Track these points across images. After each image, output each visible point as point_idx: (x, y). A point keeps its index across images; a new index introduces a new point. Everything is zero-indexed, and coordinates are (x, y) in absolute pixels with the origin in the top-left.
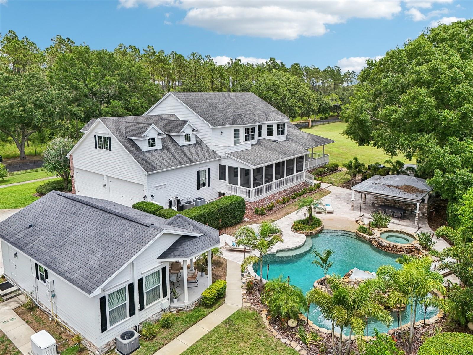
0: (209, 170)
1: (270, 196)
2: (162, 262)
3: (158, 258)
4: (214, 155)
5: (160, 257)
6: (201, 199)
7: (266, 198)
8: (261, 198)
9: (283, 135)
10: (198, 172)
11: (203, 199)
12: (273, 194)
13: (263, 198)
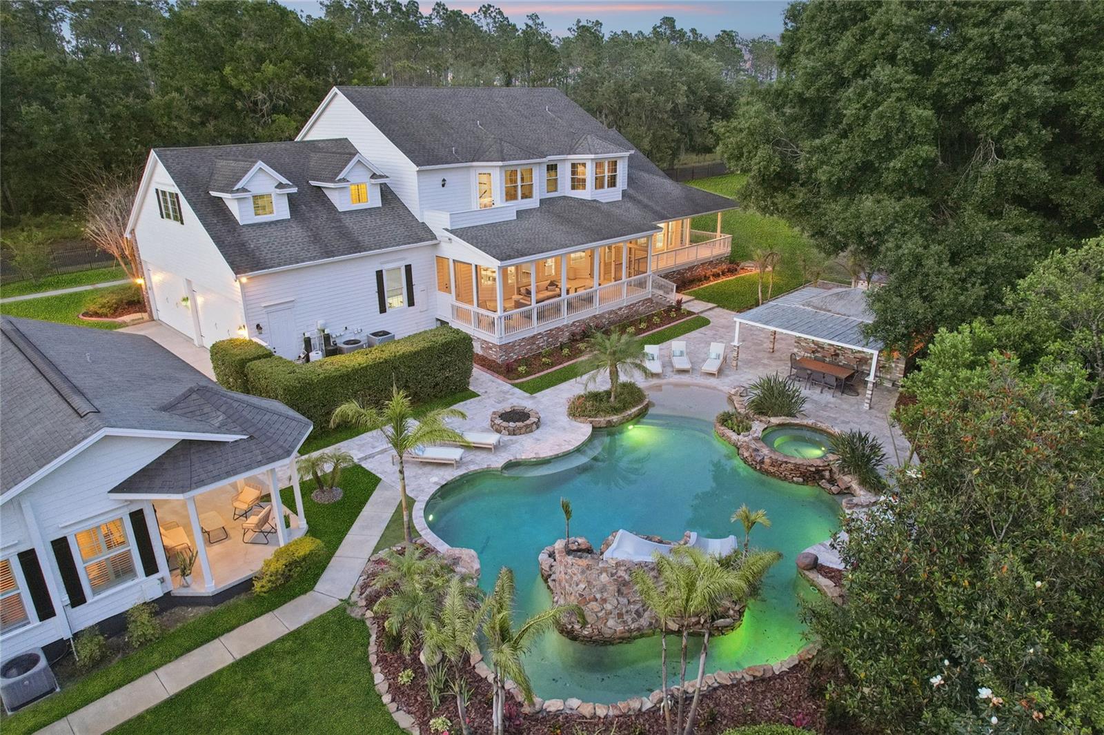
0: (408, 269)
1: (551, 330)
2: (126, 501)
3: (110, 492)
4: (422, 234)
5: (117, 490)
6: (386, 333)
7: (540, 334)
8: (527, 336)
9: (613, 189)
10: (379, 274)
11: (389, 333)
12: (560, 325)
13: (532, 335)
